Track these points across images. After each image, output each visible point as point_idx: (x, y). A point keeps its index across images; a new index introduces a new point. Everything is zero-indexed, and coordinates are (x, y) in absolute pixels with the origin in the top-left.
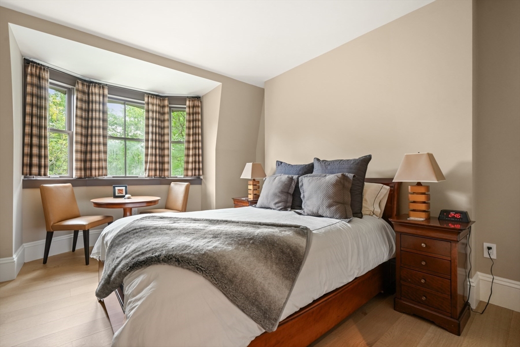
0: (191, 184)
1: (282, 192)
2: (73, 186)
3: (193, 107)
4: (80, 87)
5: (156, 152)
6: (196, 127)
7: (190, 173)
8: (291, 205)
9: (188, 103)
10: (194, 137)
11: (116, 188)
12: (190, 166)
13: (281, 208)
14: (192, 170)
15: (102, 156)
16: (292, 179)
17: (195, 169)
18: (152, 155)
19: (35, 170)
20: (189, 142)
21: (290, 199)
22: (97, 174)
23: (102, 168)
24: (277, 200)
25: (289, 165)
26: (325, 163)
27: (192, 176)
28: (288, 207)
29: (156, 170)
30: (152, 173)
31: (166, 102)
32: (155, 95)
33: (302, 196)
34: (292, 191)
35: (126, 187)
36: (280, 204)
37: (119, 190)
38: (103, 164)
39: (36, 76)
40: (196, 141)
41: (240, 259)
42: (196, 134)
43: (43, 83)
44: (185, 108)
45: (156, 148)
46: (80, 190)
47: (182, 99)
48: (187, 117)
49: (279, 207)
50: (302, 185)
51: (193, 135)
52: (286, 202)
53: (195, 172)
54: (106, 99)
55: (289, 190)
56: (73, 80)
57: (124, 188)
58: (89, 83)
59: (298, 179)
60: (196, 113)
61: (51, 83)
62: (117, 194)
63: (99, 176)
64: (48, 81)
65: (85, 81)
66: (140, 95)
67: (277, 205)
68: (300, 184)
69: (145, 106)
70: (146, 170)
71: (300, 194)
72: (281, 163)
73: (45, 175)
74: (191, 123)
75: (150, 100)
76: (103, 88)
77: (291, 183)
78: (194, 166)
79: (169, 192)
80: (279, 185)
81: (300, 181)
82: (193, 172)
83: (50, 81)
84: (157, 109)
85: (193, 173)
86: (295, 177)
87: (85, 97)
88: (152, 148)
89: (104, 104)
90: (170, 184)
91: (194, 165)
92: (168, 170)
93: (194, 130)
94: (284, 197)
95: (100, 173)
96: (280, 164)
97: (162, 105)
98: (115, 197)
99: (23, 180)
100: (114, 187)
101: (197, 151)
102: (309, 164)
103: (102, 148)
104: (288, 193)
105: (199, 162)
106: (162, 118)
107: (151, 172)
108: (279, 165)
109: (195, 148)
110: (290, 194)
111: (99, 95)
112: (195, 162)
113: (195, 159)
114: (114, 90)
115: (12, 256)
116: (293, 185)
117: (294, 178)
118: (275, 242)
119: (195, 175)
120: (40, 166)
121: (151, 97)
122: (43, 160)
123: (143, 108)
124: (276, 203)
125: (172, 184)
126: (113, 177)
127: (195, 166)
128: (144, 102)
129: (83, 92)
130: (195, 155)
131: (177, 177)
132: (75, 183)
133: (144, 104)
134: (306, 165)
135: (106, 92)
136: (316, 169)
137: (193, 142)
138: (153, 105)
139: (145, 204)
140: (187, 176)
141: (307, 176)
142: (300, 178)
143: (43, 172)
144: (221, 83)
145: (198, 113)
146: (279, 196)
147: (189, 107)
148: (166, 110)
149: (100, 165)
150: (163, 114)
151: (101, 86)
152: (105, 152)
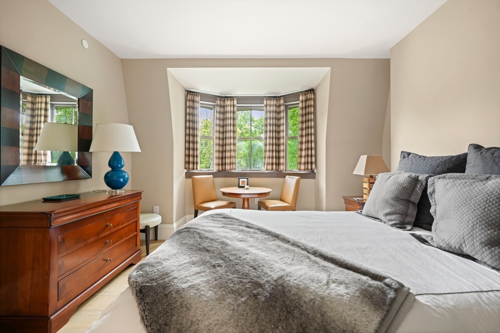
0: (302, 178)
1: (397, 199)
2: (214, 177)
3: (306, 101)
4: (218, 102)
5: (273, 148)
6: (308, 121)
7: (303, 167)
8: (413, 220)
9: (301, 98)
10: (307, 130)
11: (241, 180)
12: (303, 160)
13: (394, 222)
14: (305, 164)
15: (232, 154)
16: (416, 180)
17: (308, 163)
18: (270, 151)
19: (191, 166)
20: (302, 136)
21: (413, 211)
22: (229, 168)
23: (233, 163)
24: (388, 210)
25: (420, 156)
26: (493, 154)
27: (305, 170)
28: (409, 224)
29: (272, 164)
30: (270, 167)
31: (282, 102)
32: (272, 97)
33: (432, 211)
34: (416, 198)
35: (248, 179)
36: (393, 217)
37: (242, 181)
38: (233, 160)
39: (192, 101)
40: (308, 135)
41: (210, 324)
42: (308, 128)
43: (196, 105)
44: (298, 104)
45: (273, 145)
46: (219, 180)
47: (296, 96)
48: (300, 112)
49: (391, 220)
50: (434, 191)
51: (305, 129)
52: (404, 214)
53: (307, 166)
54: (236, 108)
55: (410, 197)
56: (214, 98)
57: (246, 180)
58: (224, 98)
59: (427, 180)
60: (308, 107)
61: (201, 104)
62: (241, 185)
63: (230, 169)
64: (199, 102)
65: (222, 97)
66: (260, 99)
67: (389, 217)
68: (429, 190)
69: (265, 108)
70: (264, 164)
71: (430, 206)
72: (409, 154)
73: (197, 169)
74: (304, 117)
75: (268, 102)
76: (233, 99)
77: (415, 186)
78: (306, 160)
79: (283, 185)
80: (393, 188)
81: (429, 184)
82: (306, 165)
83: (200, 102)
84: (274, 109)
85: (306, 167)
86: (422, 177)
87: (222, 110)
88: (270, 144)
89: (234, 112)
90: (285, 177)
91: (306, 158)
92: (283, 164)
93: (307, 123)
94: (400, 207)
95: (231, 167)
96: (406, 155)
97: (278, 104)
98: (240, 187)
99: (186, 173)
100: (239, 179)
101: (310, 144)
102: (459, 156)
103: (232, 147)
104: (408, 201)
105: (311, 156)
106: (278, 116)
107: (268, 166)
108: (404, 158)
109: (308, 142)
110: (413, 203)
111: (231, 106)
112: (308, 156)
113: (308, 152)
114: (241, 99)
115: (173, 224)
116: (419, 190)
117: (420, 178)
118: (298, 306)
119: (307, 169)
120: (194, 163)
121: (269, 99)
122: (195, 159)
123: (262, 110)
124: (387, 215)
125: (287, 177)
126: (242, 170)
127: (308, 160)
128: (263, 105)
129: (221, 106)
130: (308, 149)
131: (292, 171)
132: (215, 175)
133: (263, 107)
134: (452, 157)
135: (235, 102)
136: (471, 165)
137: (305, 136)
138: (270, 106)
139: (256, 196)
140: (300, 170)
141: (444, 177)
142: (430, 180)
143: (195, 167)
144: (330, 68)
145: (311, 106)
146: (392, 205)
147: (302, 102)
148: (282, 108)
149: (231, 161)
150: (279, 113)
151: (232, 98)
152: (234, 151)
